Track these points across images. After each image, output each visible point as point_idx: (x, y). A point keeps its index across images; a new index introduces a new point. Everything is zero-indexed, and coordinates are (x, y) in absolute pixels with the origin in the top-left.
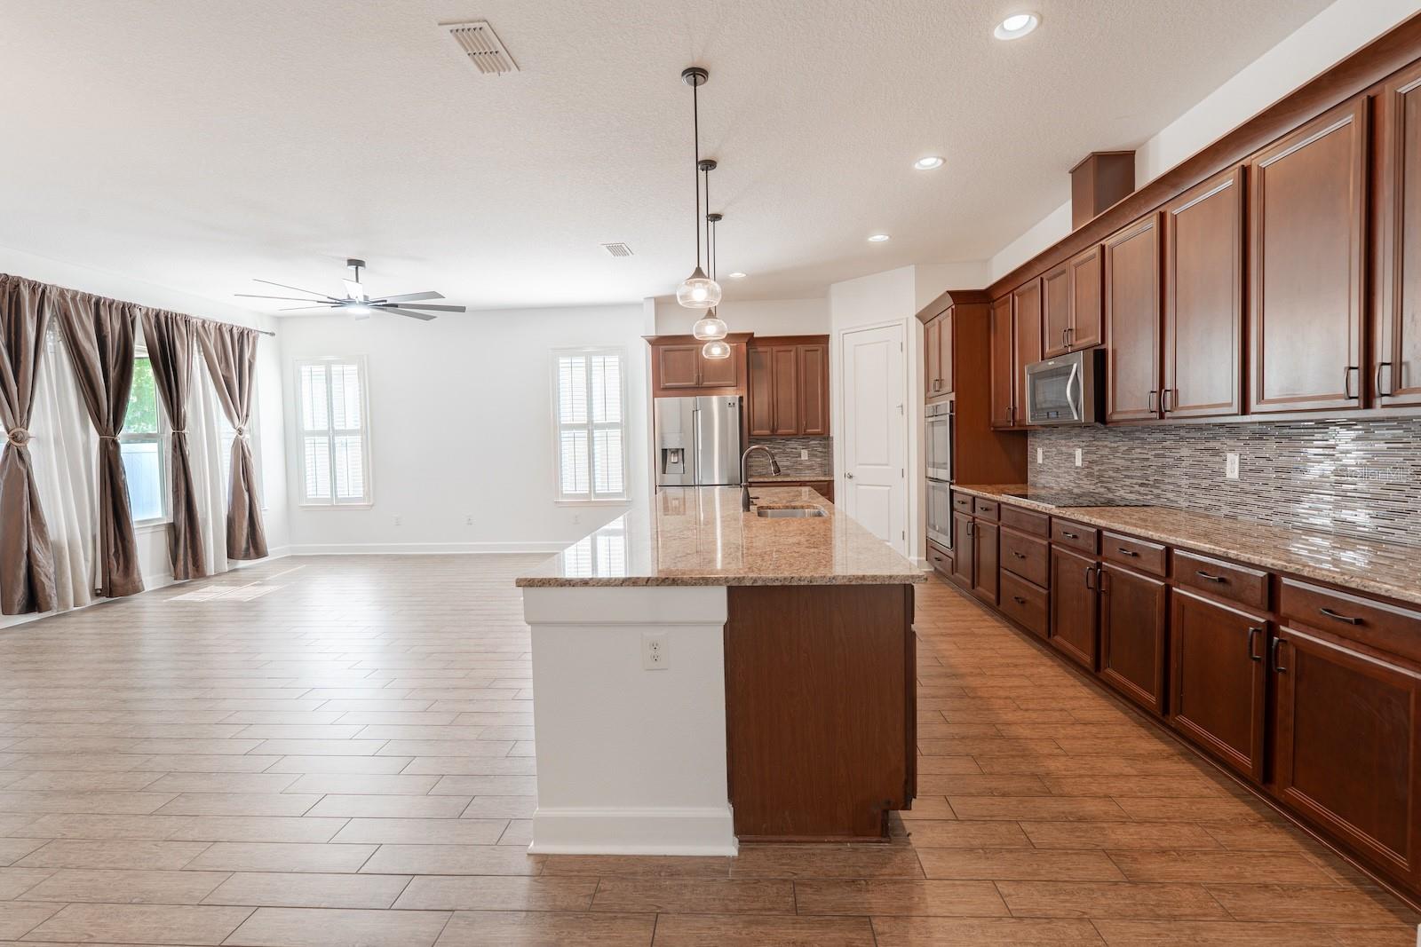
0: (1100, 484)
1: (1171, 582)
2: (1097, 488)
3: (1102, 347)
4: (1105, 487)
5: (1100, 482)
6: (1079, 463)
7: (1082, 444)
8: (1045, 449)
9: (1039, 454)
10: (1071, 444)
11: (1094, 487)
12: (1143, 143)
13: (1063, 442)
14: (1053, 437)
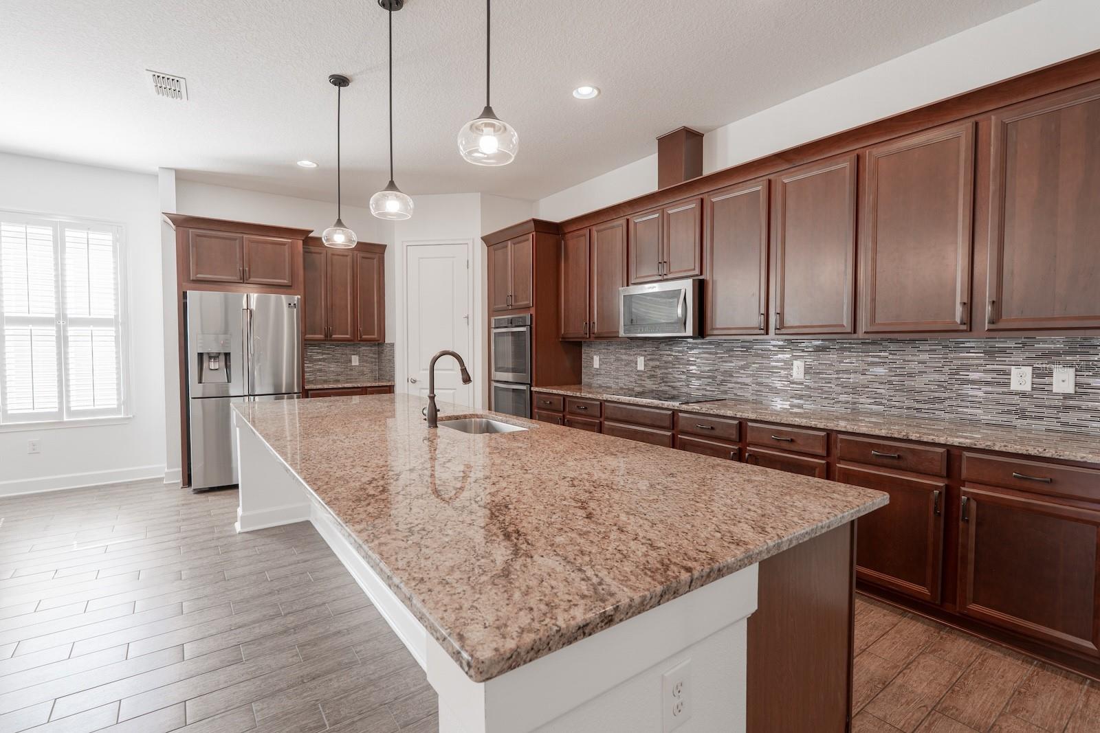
0: (663, 384)
1: (831, 459)
2: (661, 386)
3: (701, 277)
4: (669, 386)
5: (664, 382)
6: (641, 367)
7: (644, 353)
8: (602, 357)
9: (595, 360)
10: (632, 353)
11: (657, 386)
12: (711, 130)
13: (624, 351)
14: (611, 348)
